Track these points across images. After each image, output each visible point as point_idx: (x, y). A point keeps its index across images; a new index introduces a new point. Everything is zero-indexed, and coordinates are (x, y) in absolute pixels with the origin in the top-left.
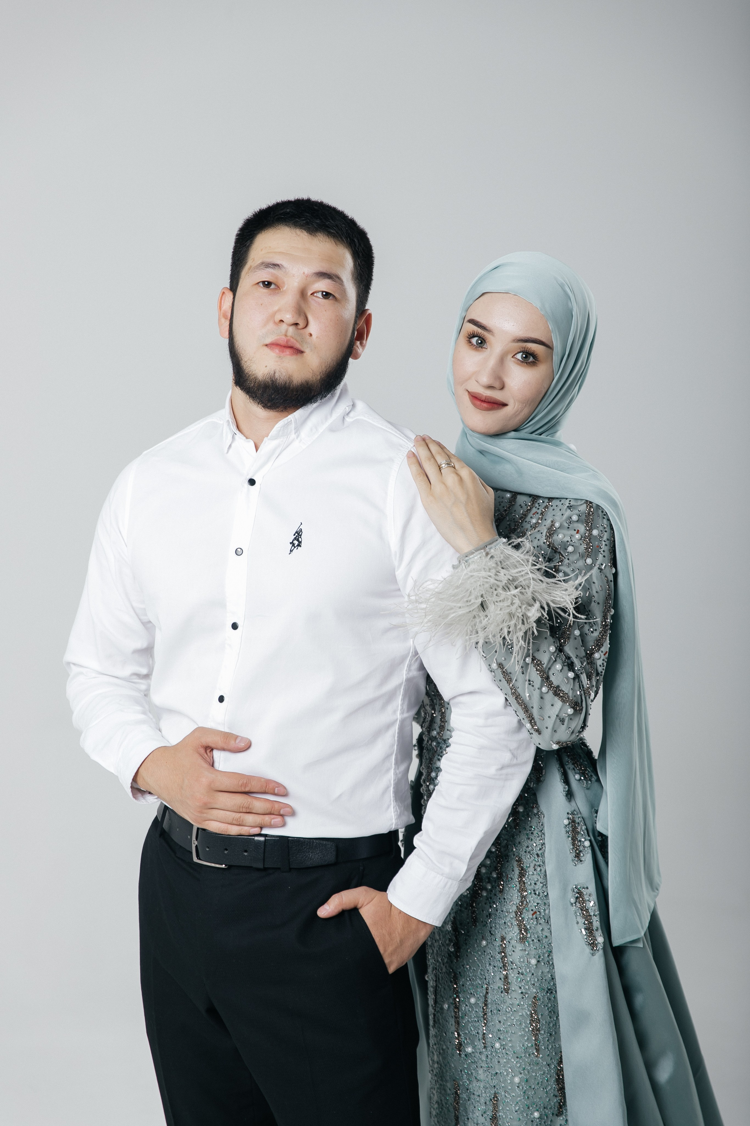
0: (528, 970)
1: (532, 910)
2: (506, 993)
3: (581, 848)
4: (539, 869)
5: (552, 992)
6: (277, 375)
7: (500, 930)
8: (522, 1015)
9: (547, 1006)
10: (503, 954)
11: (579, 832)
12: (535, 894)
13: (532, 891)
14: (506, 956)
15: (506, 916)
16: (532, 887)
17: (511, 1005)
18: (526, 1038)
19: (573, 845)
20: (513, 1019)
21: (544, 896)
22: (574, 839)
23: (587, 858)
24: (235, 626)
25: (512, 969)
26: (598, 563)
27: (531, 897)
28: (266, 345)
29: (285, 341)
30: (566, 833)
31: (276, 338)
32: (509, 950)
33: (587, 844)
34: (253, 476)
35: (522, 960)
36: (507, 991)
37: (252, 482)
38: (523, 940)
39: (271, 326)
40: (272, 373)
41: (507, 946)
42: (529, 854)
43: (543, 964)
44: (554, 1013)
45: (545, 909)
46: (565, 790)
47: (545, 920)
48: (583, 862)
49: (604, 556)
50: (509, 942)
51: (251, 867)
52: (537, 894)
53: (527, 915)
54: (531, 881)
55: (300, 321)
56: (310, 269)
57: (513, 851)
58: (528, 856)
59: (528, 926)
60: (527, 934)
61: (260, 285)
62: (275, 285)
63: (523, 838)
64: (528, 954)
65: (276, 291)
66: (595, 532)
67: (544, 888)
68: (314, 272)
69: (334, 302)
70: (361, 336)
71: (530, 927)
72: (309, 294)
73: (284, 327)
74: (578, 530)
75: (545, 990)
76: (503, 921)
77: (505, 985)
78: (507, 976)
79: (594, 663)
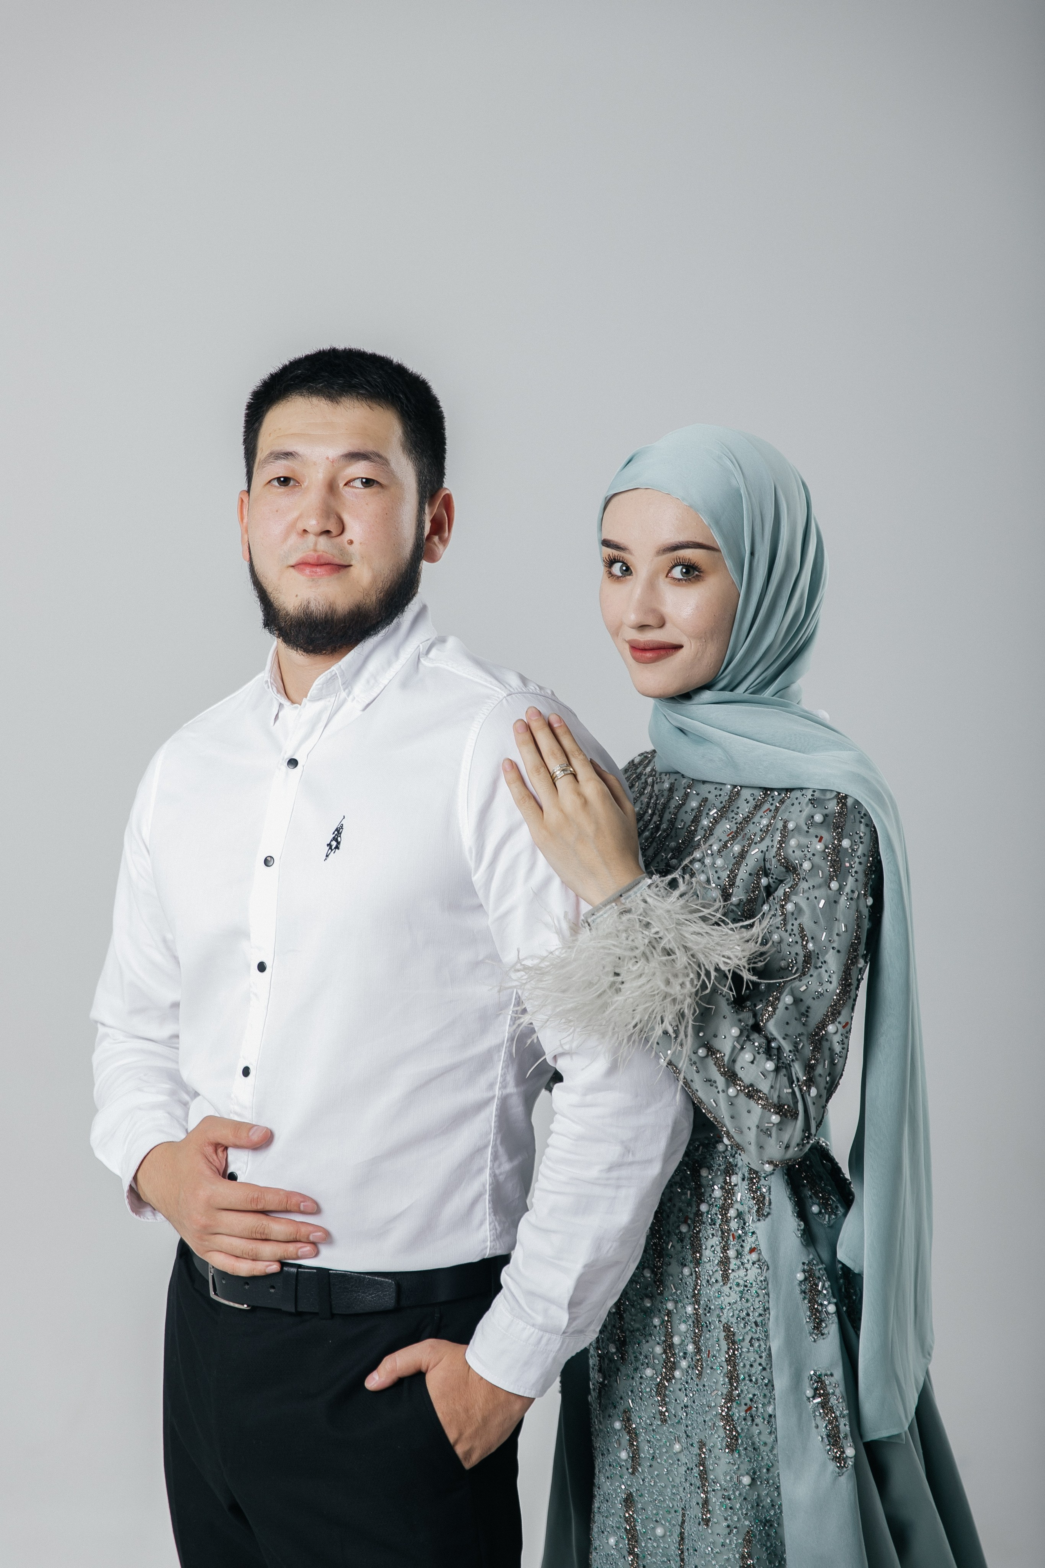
0: (737, 1493)
1: (746, 1404)
2: (705, 1525)
3: (824, 1315)
4: (756, 1344)
5: (771, 1525)
6: (313, 606)
7: (698, 1431)
8: (728, 1560)
9: (764, 1545)
10: (701, 1468)
11: (819, 1291)
12: (751, 1380)
13: (746, 1375)
14: (706, 1471)
15: (706, 1412)
16: (746, 1370)
17: (713, 1543)
19: (811, 1309)
20: (715, 1565)
21: (764, 1384)
22: (812, 1301)
23: (832, 1328)
24: (262, 967)
25: (714, 1490)
26: (847, 889)
27: (745, 1385)
28: (292, 566)
29: (316, 557)
30: (801, 1293)
31: (303, 555)
32: (709, 1463)
33: (832, 1308)
34: (294, 754)
35: (728, 1478)
36: (707, 1522)
37: (293, 763)
38: (733, 1446)
39: (294, 539)
40: (305, 603)
41: (707, 1457)
42: (744, 1322)
43: (759, 1483)
44: (775, 1555)
45: (765, 1403)
46: (799, 1228)
47: (764, 1419)
48: (824, 1336)
49: (857, 880)
50: (710, 1451)
51: (280, 1310)
52: (754, 1380)
53: (738, 1412)
54: (744, 1361)
55: (332, 527)
56: (335, 451)
57: (719, 1316)
58: (742, 1325)
59: (739, 1429)
60: (737, 1440)
61: (276, 483)
62: (294, 480)
63: (734, 1297)
64: (738, 1469)
65: (297, 489)
66: (846, 843)
67: (764, 1373)
68: (341, 454)
69: (380, 489)
70: (440, 527)
71: (742, 1429)
72: (341, 485)
73: (311, 538)
74: (821, 838)
75: (762, 1522)
76: (701, 1419)
77: (703, 1514)
78: (706, 1501)
79: (826, 1040)
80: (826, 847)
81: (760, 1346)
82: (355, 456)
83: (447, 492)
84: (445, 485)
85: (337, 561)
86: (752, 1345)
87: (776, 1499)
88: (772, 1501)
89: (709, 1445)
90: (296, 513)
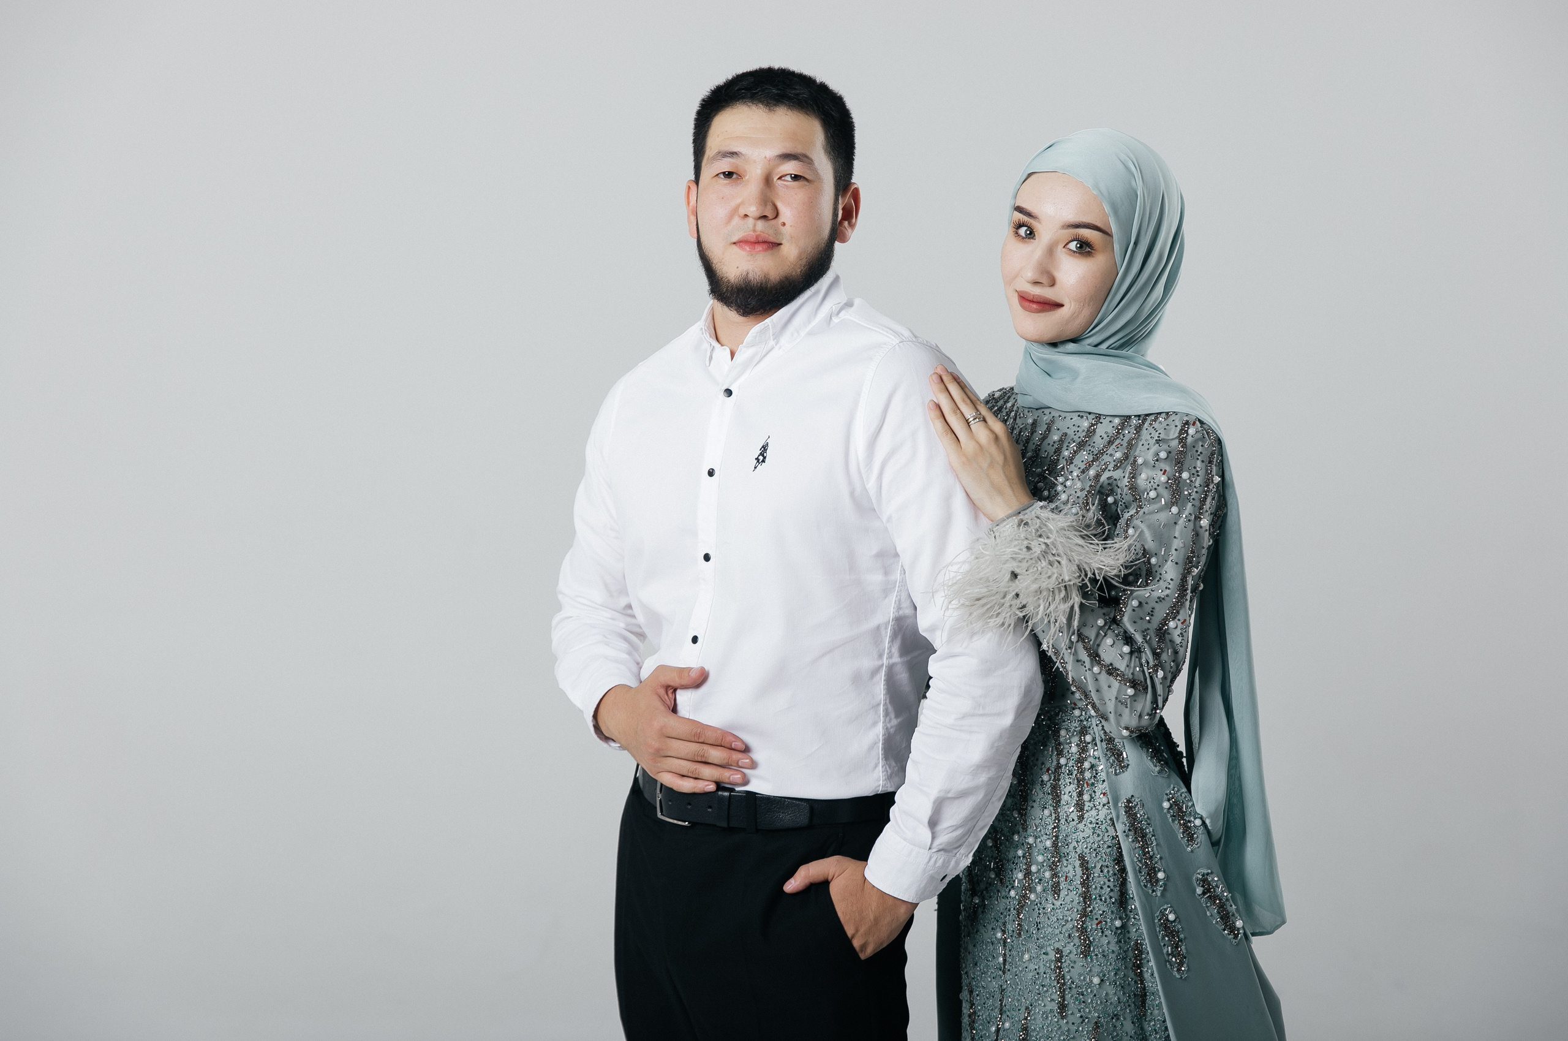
0: (1089, 991)
1: (1097, 919)
2: (1062, 1016)
4: (1106, 871)
5: (1118, 1019)
6: (751, 276)
7: (1054, 941)
10: (1060, 971)
12: (1101, 900)
13: (1098, 896)
14: (1063, 973)
15: (1063, 925)
16: (1097, 891)
17: (1068, 1031)
24: (707, 558)
25: (1069, 988)
27: (1096, 904)
28: (734, 243)
29: (755, 237)
31: (743, 234)
32: (1066, 966)
34: (730, 386)
35: (1082, 978)
36: (1063, 1013)
37: (728, 392)
38: (1086, 953)
39: (736, 220)
40: (745, 273)
41: (1063, 961)
42: (1095, 853)
43: (1108, 984)
45: (1112, 918)
47: (1112, 931)
49: (1194, 506)
50: (1067, 957)
51: (716, 825)
52: (1103, 900)
53: (1091, 925)
54: (1096, 884)
55: (769, 213)
56: (771, 152)
57: (1075, 848)
58: (1094, 855)
59: (1091, 938)
60: (1089, 947)
61: (722, 176)
62: (737, 174)
63: (1088, 832)
64: (1090, 971)
65: (739, 181)
66: (1185, 475)
67: (1112, 894)
68: (776, 154)
69: (806, 183)
70: (850, 215)
71: (1093, 939)
72: (775, 179)
73: (750, 222)
74: (1165, 471)
75: (1109, 1015)
76: (1057, 931)
77: (1059, 1008)
78: (1063, 997)
79: (1169, 634)
80: (1169, 479)
81: (1108, 872)
82: (787, 157)
83: (856, 186)
85: (772, 239)
86: (1102, 871)
87: (1122, 998)
88: (1119, 999)
89: (1066, 952)
90: (739, 201)
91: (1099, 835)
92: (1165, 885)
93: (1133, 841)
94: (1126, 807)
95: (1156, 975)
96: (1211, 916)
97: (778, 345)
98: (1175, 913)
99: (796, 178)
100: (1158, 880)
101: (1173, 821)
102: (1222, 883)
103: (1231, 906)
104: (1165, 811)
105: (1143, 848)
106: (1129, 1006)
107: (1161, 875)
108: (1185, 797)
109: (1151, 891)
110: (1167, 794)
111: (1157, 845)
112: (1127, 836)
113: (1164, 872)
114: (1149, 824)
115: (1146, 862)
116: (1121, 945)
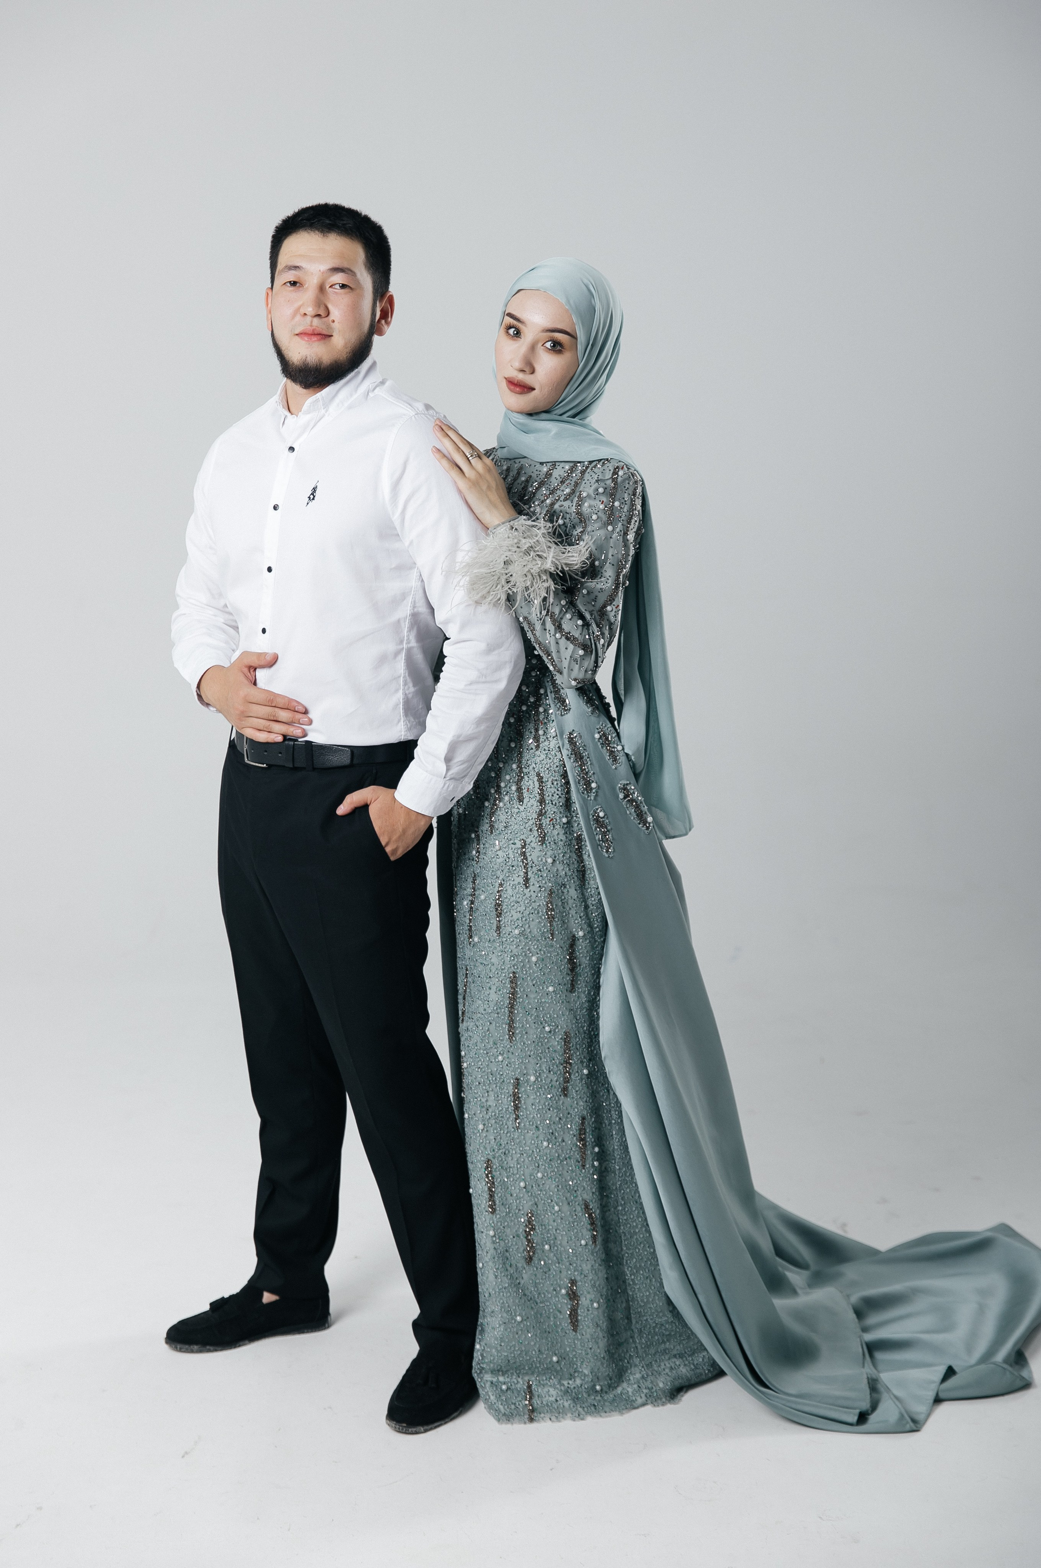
0: (545, 868)
1: (550, 817)
2: (526, 886)
4: (555, 783)
5: (564, 885)
6: (309, 360)
7: (522, 834)
8: (539, 905)
9: (560, 897)
10: (524, 854)
12: (552, 804)
13: (550, 801)
14: (526, 856)
15: (527, 822)
16: (550, 798)
17: (531, 896)
18: (542, 925)
20: (532, 909)
21: (560, 805)
24: (270, 570)
25: (531, 867)
27: (549, 807)
28: (297, 335)
29: (312, 330)
31: (303, 328)
32: (528, 852)
34: (293, 444)
35: (540, 859)
37: (292, 449)
38: (542, 842)
39: (298, 318)
40: (305, 358)
41: (527, 848)
43: (557, 862)
45: (560, 816)
47: (560, 826)
50: (529, 845)
51: (284, 766)
52: (554, 804)
53: (545, 821)
55: (322, 312)
56: (324, 267)
57: (534, 768)
58: (547, 772)
59: (546, 831)
60: (545, 837)
61: (289, 284)
62: (300, 283)
63: (543, 757)
64: (546, 854)
65: (301, 289)
66: (617, 504)
67: (560, 800)
68: (329, 269)
69: (350, 291)
70: (386, 315)
71: (548, 832)
72: (327, 287)
73: (308, 319)
74: (603, 501)
75: (559, 885)
76: (522, 827)
77: (524, 881)
78: (526, 873)
79: (606, 615)
80: (606, 507)
81: (557, 784)
82: (336, 270)
83: (391, 294)
84: (390, 290)
85: (324, 332)
86: (553, 784)
87: (568, 872)
88: (566, 873)
89: (528, 841)
90: (300, 303)
91: (550, 759)
92: (597, 792)
93: (574, 762)
94: (569, 738)
95: (591, 856)
96: (630, 814)
97: (328, 412)
98: (604, 812)
99: (343, 286)
100: (591, 789)
101: (602, 747)
102: (637, 791)
103: (644, 807)
104: (597, 740)
105: (581, 766)
106: (573, 878)
107: (594, 785)
108: (610, 731)
109: (586, 796)
110: (597, 729)
111: (591, 764)
112: (570, 758)
113: (596, 783)
114: (584, 750)
115: (583, 776)
116: (568, 836)
